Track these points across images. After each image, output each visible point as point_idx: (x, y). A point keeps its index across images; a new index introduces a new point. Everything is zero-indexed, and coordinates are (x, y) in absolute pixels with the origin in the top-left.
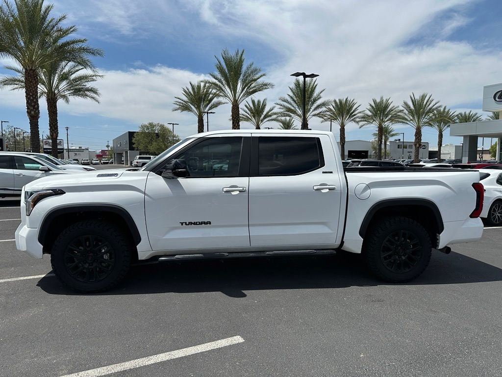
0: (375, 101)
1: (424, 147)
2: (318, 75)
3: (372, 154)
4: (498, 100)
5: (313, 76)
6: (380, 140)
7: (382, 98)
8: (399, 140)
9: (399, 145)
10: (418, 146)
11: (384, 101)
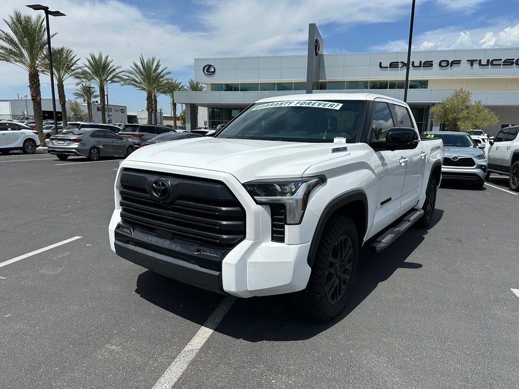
0: (93, 57)
1: (122, 111)
2: (65, 15)
3: (71, 116)
4: (206, 73)
5: (57, 14)
6: (103, 102)
7: (101, 54)
8: (97, 102)
9: (98, 108)
10: (150, 110)
11: (104, 59)
